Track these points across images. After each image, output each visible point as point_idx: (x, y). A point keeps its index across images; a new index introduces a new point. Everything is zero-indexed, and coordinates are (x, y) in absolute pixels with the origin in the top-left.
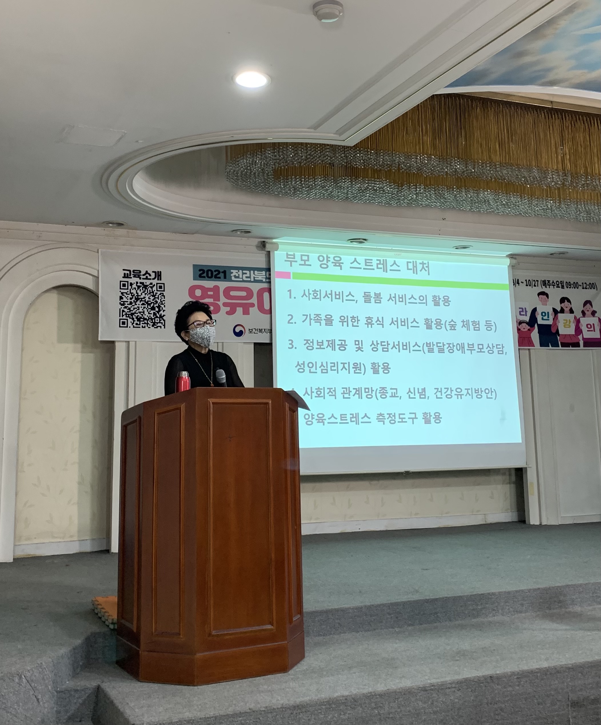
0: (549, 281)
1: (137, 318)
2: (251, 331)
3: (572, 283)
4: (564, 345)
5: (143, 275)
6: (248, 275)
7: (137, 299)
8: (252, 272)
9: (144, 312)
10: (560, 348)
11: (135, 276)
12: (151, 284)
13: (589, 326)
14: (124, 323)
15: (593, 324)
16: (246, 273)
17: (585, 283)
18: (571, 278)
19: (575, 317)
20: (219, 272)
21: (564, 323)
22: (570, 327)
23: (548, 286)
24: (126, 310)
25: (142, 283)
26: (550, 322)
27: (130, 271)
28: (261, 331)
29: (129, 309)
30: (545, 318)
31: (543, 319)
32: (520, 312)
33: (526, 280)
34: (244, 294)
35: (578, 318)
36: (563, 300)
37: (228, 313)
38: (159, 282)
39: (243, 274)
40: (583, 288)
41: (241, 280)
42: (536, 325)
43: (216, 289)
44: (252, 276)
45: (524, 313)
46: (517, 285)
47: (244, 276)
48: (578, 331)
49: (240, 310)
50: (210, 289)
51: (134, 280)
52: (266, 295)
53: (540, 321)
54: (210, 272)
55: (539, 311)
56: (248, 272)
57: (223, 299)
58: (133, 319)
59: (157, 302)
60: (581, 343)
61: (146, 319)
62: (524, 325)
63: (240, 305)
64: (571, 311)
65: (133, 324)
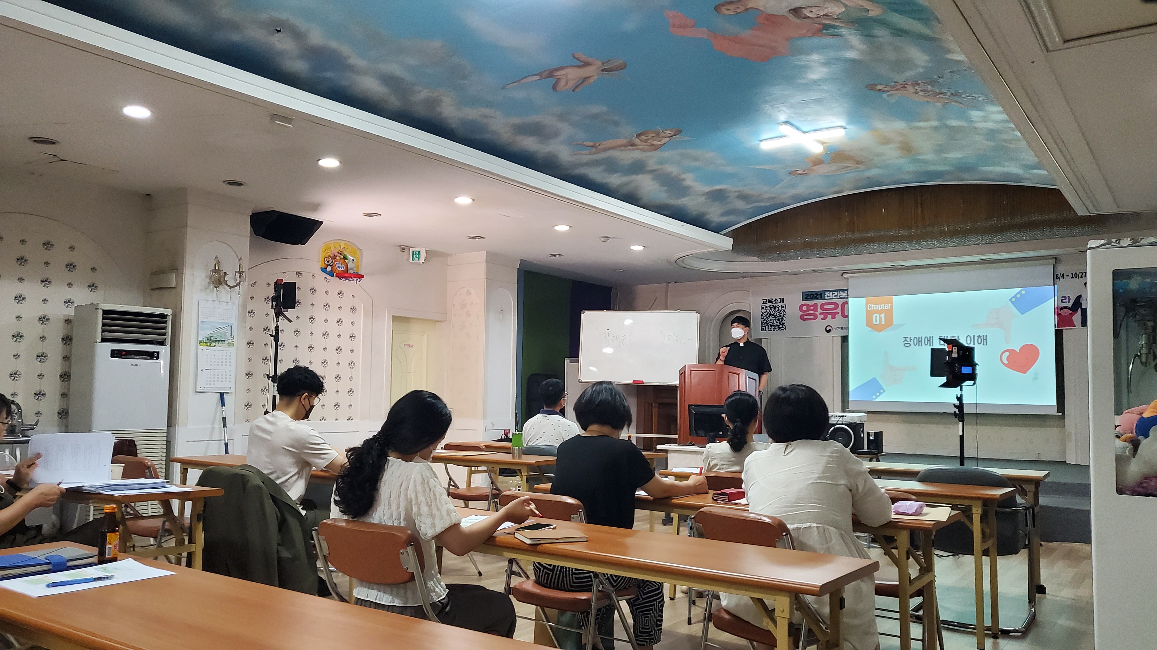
1: (770, 325)
2: (836, 329)
5: (774, 301)
6: (836, 295)
7: (770, 315)
8: (838, 292)
9: (774, 322)
11: (769, 302)
12: (778, 305)
14: (763, 329)
16: (834, 294)
24: (764, 321)
25: (773, 306)
27: (767, 300)
28: (842, 328)
29: (766, 321)
33: (1072, 274)
34: (833, 306)
37: (822, 319)
38: (783, 304)
41: (831, 298)
43: (816, 304)
44: (838, 295)
45: (1067, 300)
46: (1062, 278)
49: (830, 316)
50: (811, 306)
51: (768, 304)
52: (846, 305)
53: (1085, 306)
54: (812, 296)
55: (1084, 297)
56: (836, 293)
57: (819, 311)
58: (768, 326)
59: (781, 316)
61: (774, 326)
62: (1066, 310)
65: (768, 329)
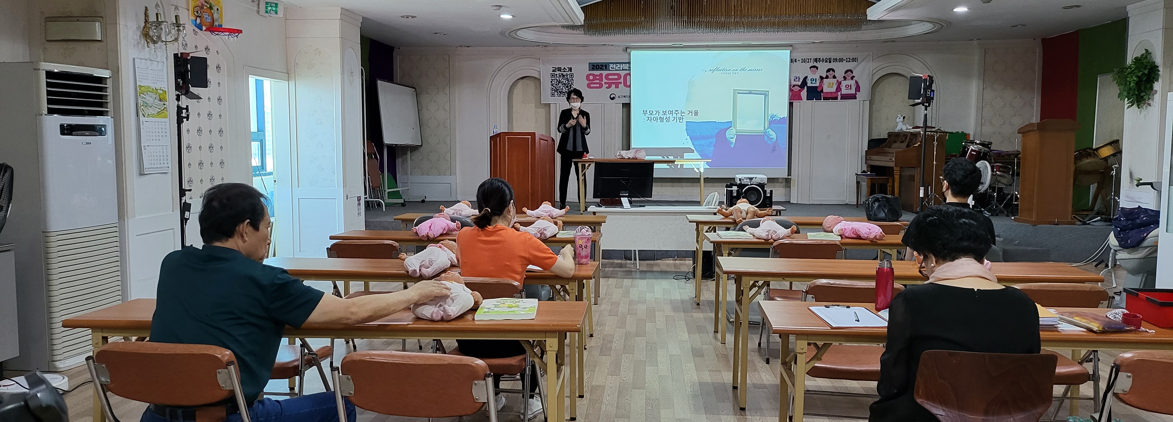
0: (819, 59)
2: (619, 97)
3: (838, 58)
4: (825, 99)
5: (563, 70)
6: (619, 67)
7: (559, 82)
8: (621, 65)
10: (822, 100)
11: (558, 71)
12: (567, 74)
13: (847, 86)
14: (553, 95)
15: (851, 85)
17: (849, 58)
18: (838, 56)
19: (837, 81)
20: (603, 66)
21: (828, 85)
22: (832, 87)
23: (818, 62)
24: (554, 88)
25: (562, 74)
26: (817, 84)
27: (556, 68)
28: (625, 97)
29: (556, 87)
30: (813, 82)
31: (811, 83)
32: (795, 79)
33: (802, 59)
34: (616, 77)
35: (840, 81)
36: (828, 71)
37: (607, 88)
38: (571, 73)
39: (616, 66)
40: (847, 62)
41: (615, 69)
42: (806, 87)
43: (601, 74)
44: (621, 67)
45: (798, 80)
46: (795, 62)
47: (617, 67)
48: (839, 89)
49: (613, 86)
50: (597, 75)
51: (557, 73)
52: (628, 76)
53: (809, 84)
55: (809, 78)
56: (619, 65)
57: (604, 80)
58: (557, 92)
59: (569, 83)
60: (839, 97)
62: (796, 87)
63: (613, 83)
64: (834, 77)
65: (557, 95)
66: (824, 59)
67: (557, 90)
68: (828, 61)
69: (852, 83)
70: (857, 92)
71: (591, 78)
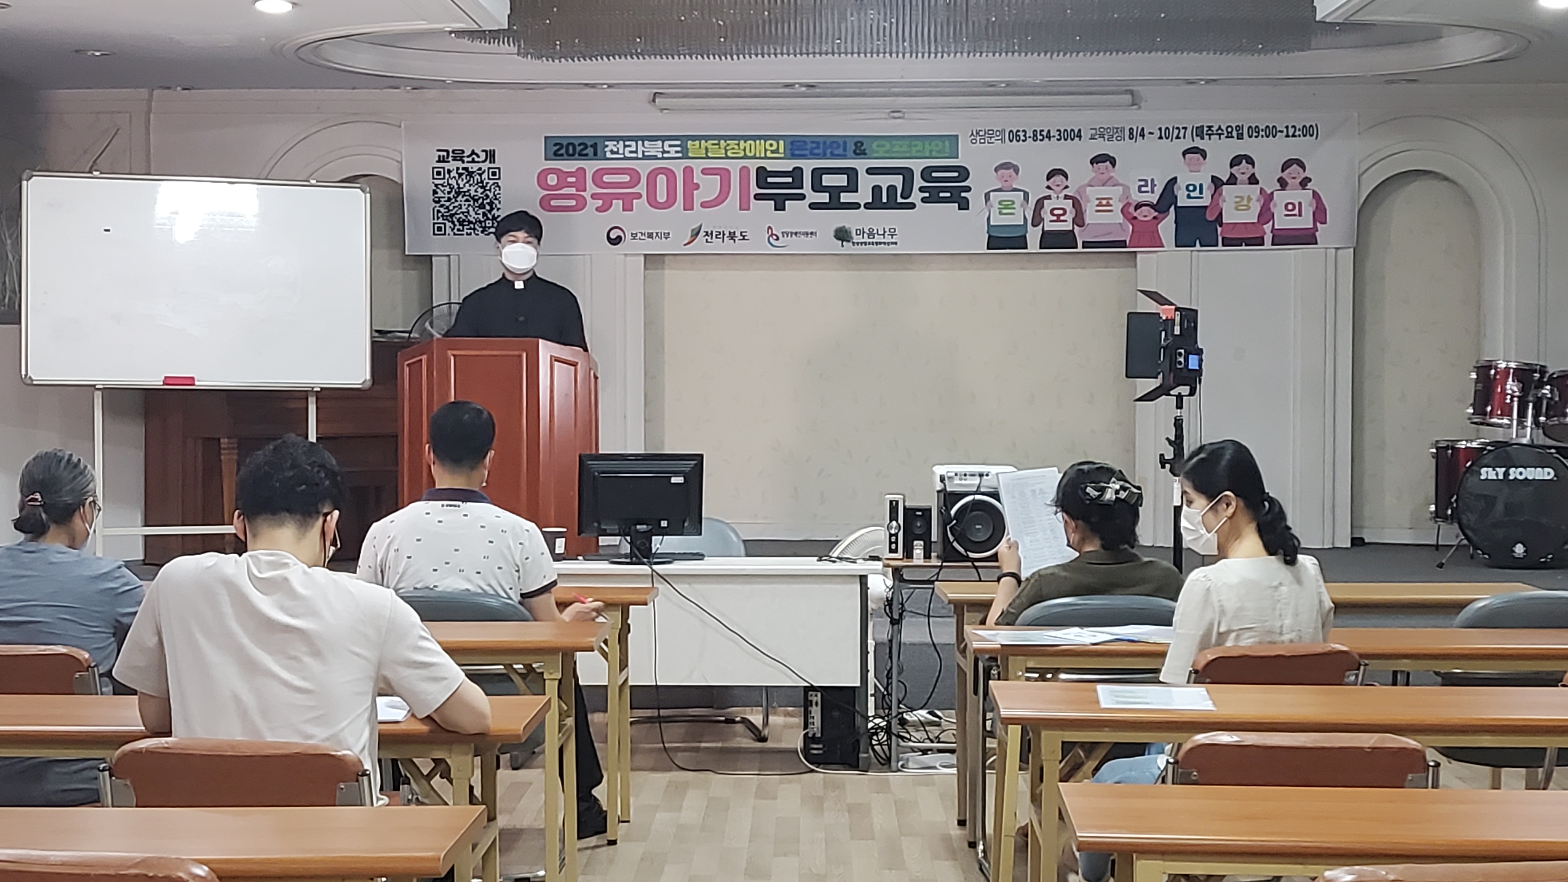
0: (1210, 127)
1: (458, 220)
2: (634, 236)
3: (1263, 127)
4: (1227, 242)
5: (468, 157)
6: (633, 148)
7: (458, 193)
8: (640, 143)
9: (468, 212)
10: (1220, 247)
11: (455, 159)
12: (480, 169)
13: (1290, 206)
14: (439, 229)
15: (1300, 203)
16: (629, 146)
17: (1294, 127)
18: (1262, 119)
19: (1262, 191)
20: (586, 147)
21: (1236, 202)
22: (1249, 208)
23: (1206, 137)
24: (442, 210)
25: (466, 169)
26: (1206, 201)
27: (447, 151)
28: (650, 236)
29: (447, 208)
30: (1192, 194)
31: (1189, 197)
32: (1140, 187)
33: (1160, 129)
34: (626, 178)
35: (1269, 192)
36: (1236, 161)
37: (598, 209)
38: (492, 165)
39: (625, 146)
40: (1287, 136)
41: (622, 156)
42: (1172, 209)
43: (581, 172)
44: (640, 149)
45: (1149, 189)
46: (1139, 138)
47: (627, 149)
48: (1266, 215)
49: (618, 204)
50: (571, 174)
51: (452, 165)
52: (661, 179)
53: (1182, 201)
54: (571, 148)
55: (1182, 183)
56: (633, 143)
57: (591, 187)
58: (453, 222)
59: (487, 196)
60: (1269, 238)
61: (470, 222)
62: (1146, 209)
63: (618, 196)
64: (1253, 180)
65: (453, 230)
66: (1224, 128)
67: (452, 216)
68: (1235, 134)
69: (1304, 197)
70: (1318, 224)
71: (552, 180)
